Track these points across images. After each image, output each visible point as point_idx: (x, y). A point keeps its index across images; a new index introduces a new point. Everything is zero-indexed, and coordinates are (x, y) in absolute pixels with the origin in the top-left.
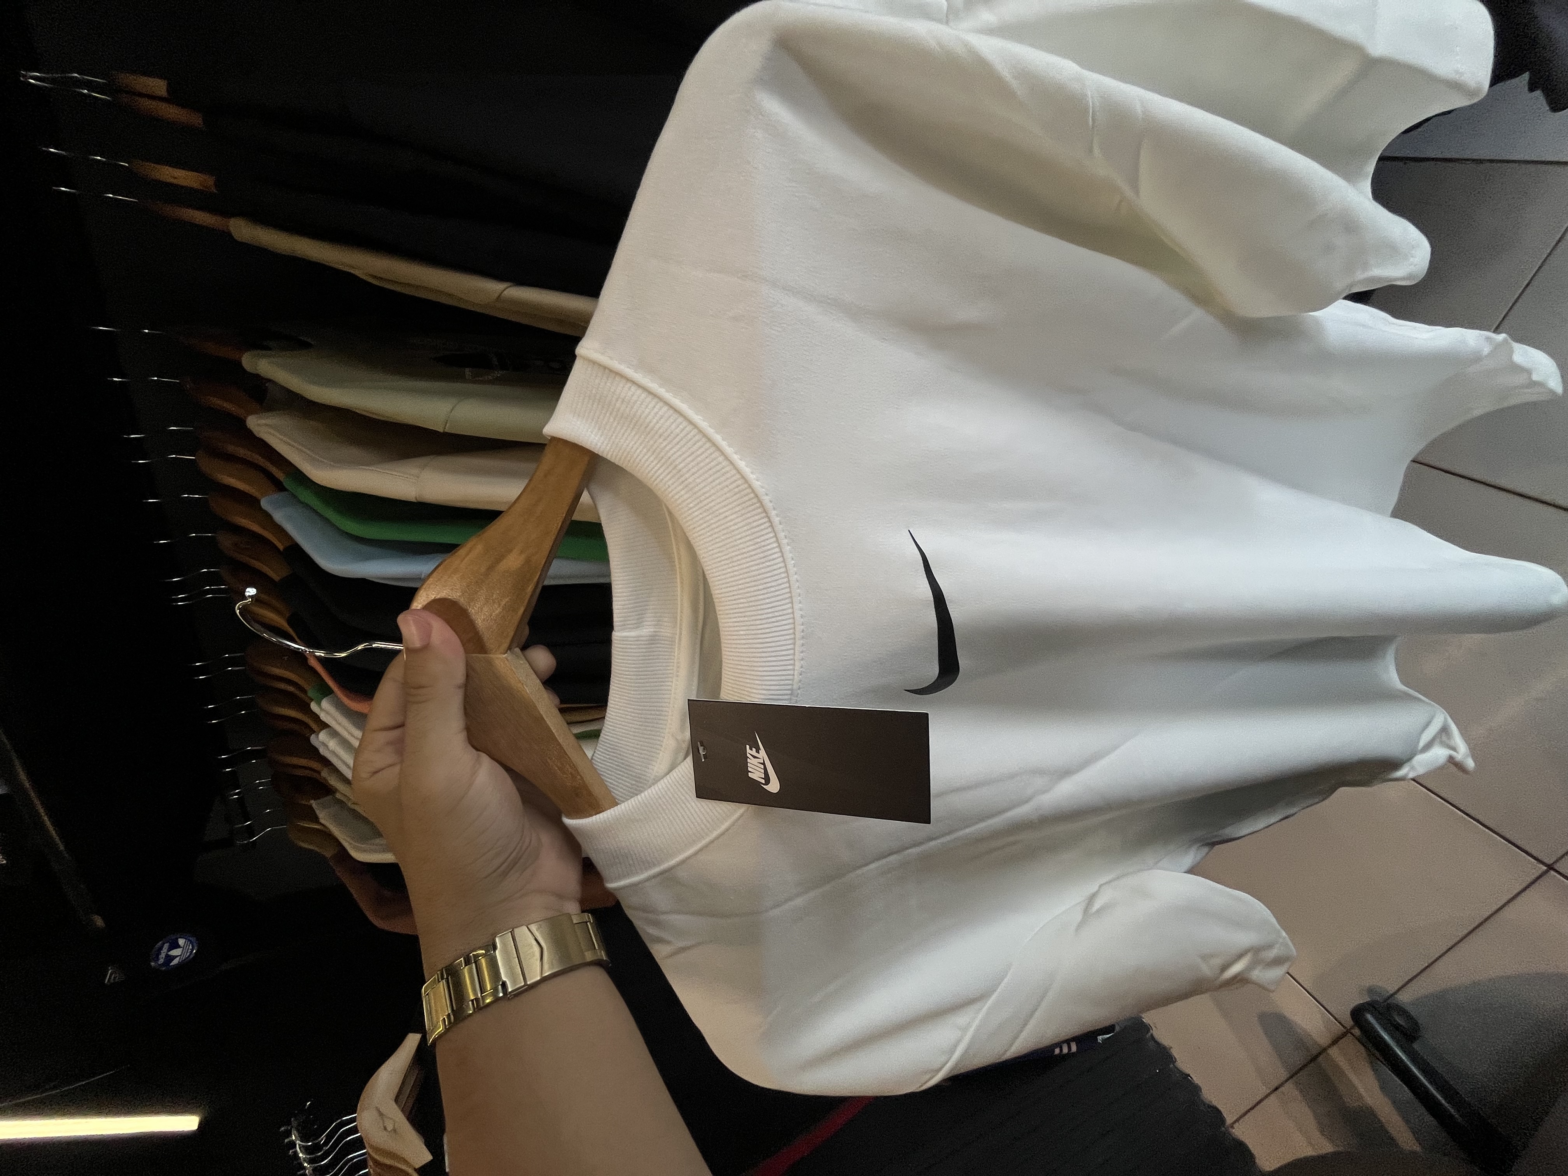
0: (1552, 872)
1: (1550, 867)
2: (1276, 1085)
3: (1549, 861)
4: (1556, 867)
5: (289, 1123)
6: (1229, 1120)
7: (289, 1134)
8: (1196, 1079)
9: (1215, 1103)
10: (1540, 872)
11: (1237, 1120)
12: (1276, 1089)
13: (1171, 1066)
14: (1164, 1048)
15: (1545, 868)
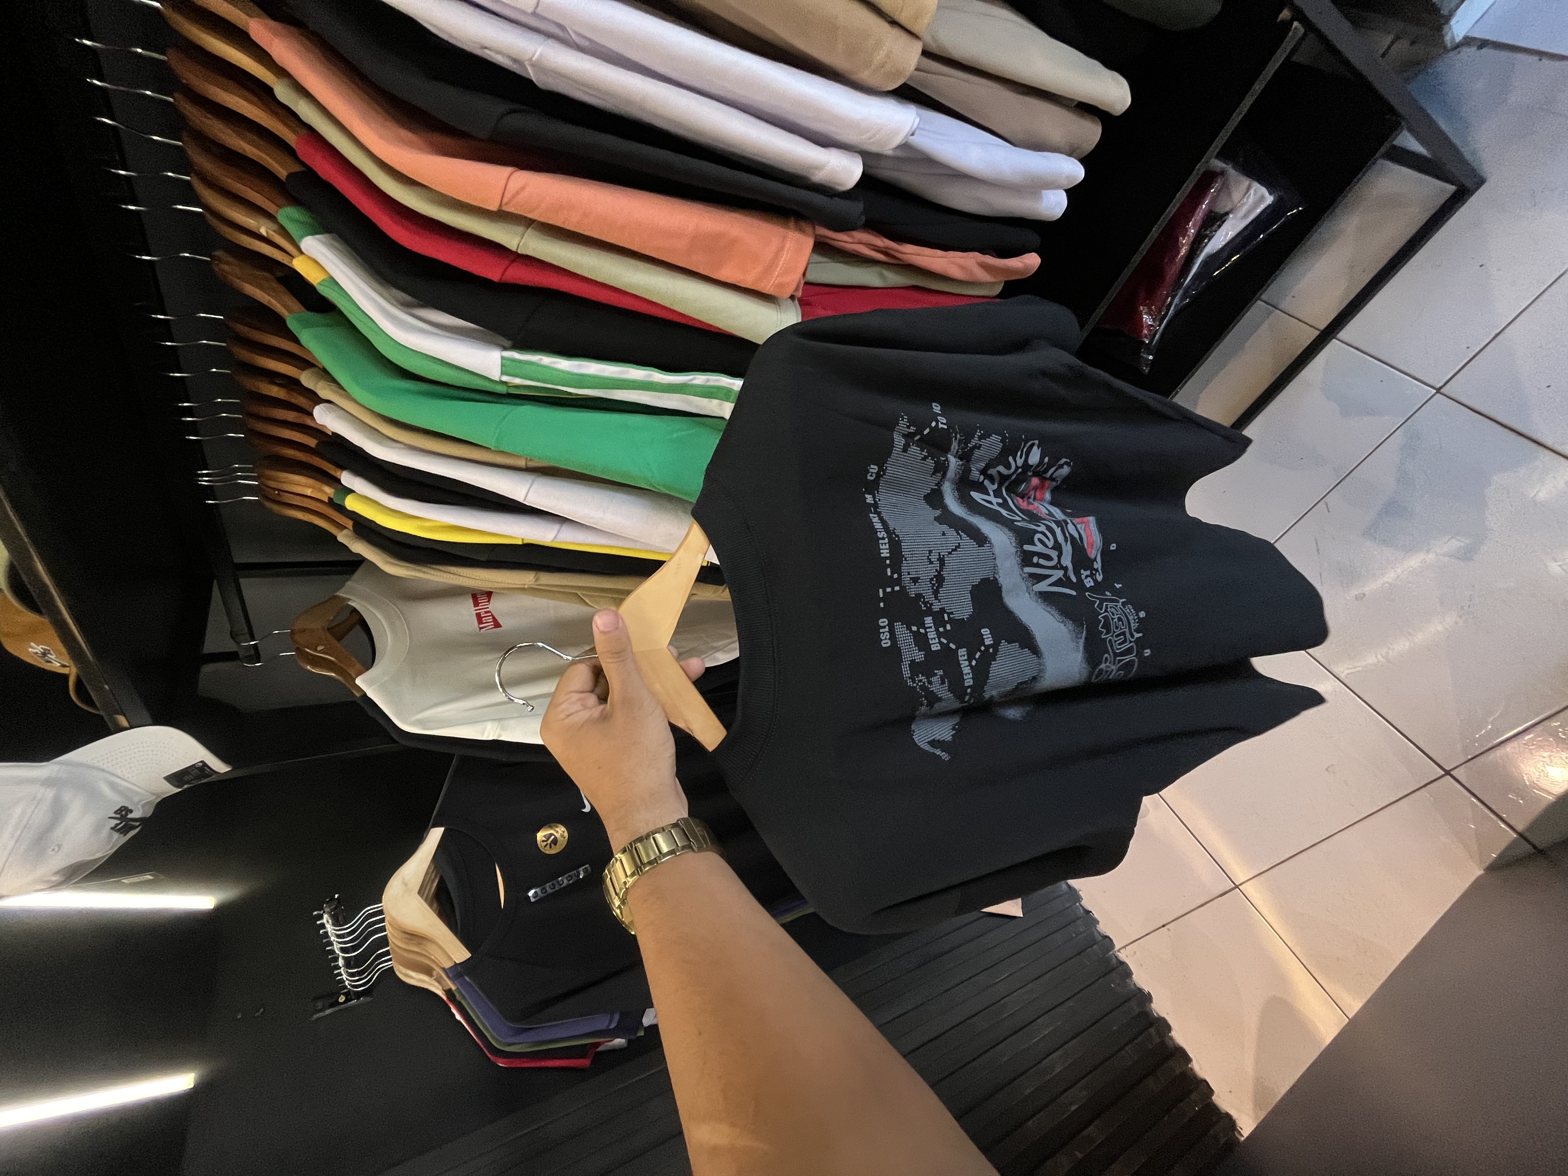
0: (1448, 777)
1: (1448, 773)
2: (1164, 923)
3: (1448, 769)
4: (1452, 773)
5: (322, 909)
6: (1117, 947)
7: (321, 917)
8: (1096, 915)
9: (1108, 934)
10: (1440, 775)
11: (1124, 947)
12: (1164, 926)
13: (1078, 904)
14: (1075, 890)
15: (1443, 773)
